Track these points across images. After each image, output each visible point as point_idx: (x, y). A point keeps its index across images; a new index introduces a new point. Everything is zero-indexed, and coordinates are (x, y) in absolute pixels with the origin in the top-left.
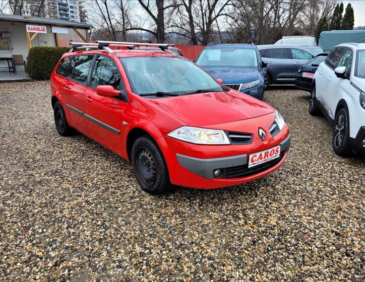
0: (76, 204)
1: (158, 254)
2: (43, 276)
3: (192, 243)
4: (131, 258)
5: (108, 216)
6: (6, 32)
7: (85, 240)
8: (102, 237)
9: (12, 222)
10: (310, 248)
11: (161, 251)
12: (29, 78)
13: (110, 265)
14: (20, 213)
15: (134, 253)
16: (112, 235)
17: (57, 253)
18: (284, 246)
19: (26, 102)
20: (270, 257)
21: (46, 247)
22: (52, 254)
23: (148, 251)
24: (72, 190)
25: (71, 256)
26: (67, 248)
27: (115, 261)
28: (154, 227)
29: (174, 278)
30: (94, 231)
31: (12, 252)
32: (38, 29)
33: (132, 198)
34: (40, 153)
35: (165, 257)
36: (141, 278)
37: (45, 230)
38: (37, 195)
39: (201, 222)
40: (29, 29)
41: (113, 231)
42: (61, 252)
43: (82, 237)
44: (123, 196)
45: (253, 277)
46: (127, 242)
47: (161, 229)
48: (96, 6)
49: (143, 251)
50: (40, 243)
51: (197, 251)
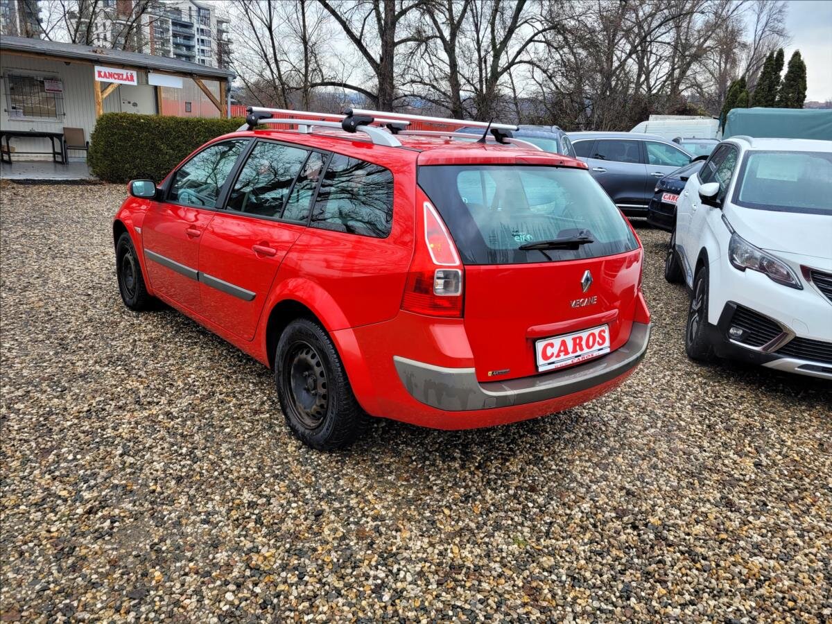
0: (146, 417)
1: (282, 505)
2: (64, 527)
3: (351, 492)
4: (230, 510)
5: (204, 441)
6: (52, 79)
7: (151, 477)
8: (183, 474)
9: (20, 440)
10: (568, 511)
11: (289, 502)
12: (92, 178)
13: (188, 519)
14: (36, 427)
15: (237, 501)
16: (203, 471)
17: (95, 494)
18: (521, 506)
19: (79, 226)
20: (489, 523)
21: (76, 483)
22: (86, 495)
23: (265, 500)
24: (142, 393)
25: (120, 500)
26: (116, 486)
27: (200, 513)
28: (286, 463)
29: (301, 544)
30: (171, 463)
31: (13, 487)
32: (119, 76)
33: (256, 412)
34: (92, 324)
35: (294, 511)
36: (241, 541)
37: (79, 457)
38: (74, 397)
39: (377, 460)
40: (100, 76)
41: (206, 466)
42: (104, 493)
43: (147, 471)
44: (240, 408)
45: (446, 550)
46: (228, 484)
47: (299, 466)
48: (248, 33)
49: (255, 500)
50: (67, 476)
51: (355, 506)
